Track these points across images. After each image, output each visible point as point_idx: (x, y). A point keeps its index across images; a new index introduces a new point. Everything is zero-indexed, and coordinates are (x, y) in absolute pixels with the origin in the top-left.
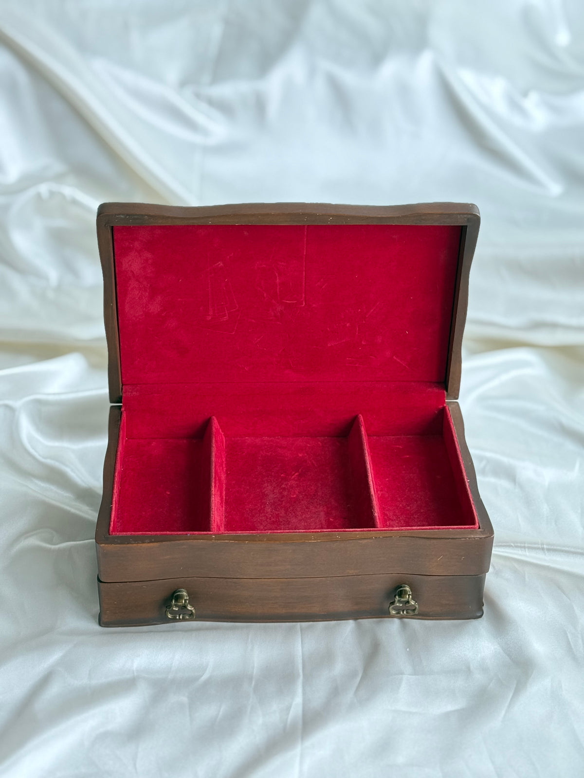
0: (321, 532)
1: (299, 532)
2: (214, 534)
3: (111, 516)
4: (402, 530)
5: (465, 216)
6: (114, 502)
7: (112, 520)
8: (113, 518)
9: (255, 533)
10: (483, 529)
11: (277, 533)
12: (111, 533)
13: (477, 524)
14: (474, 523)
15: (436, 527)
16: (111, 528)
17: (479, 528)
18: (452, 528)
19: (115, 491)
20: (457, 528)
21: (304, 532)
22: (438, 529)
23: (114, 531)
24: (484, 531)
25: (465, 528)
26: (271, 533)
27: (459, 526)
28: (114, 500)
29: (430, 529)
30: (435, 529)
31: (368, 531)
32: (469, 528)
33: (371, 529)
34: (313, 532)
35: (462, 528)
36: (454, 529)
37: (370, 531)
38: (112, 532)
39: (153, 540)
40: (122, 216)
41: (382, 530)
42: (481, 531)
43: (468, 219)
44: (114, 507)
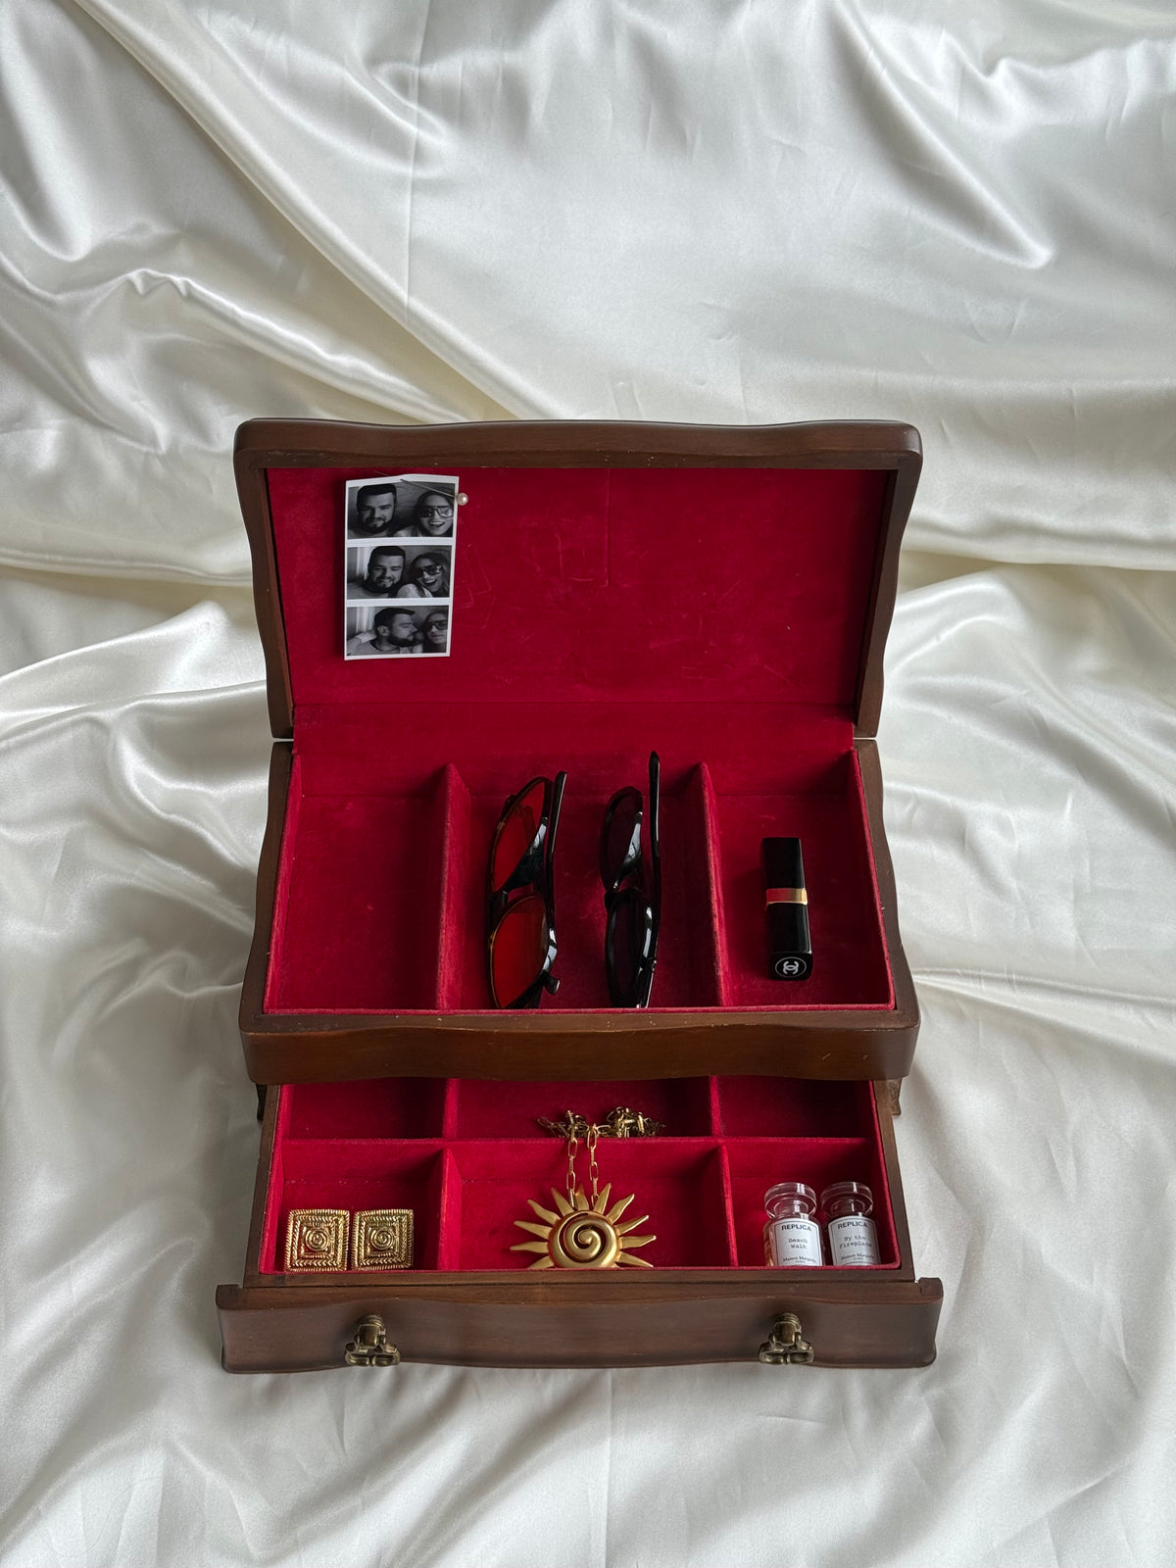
0: (623, 1012)
1: (586, 1013)
2: (441, 1015)
3: (267, 975)
4: (762, 1010)
5: (895, 454)
6: (273, 946)
7: (269, 983)
8: (270, 974)
9: (511, 1013)
10: (901, 1010)
11: (548, 1013)
12: (265, 1010)
13: (893, 1002)
14: (886, 1000)
15: (822, 1006)
16: (267, 1000)
17: (896, 1008)
18: (847, 1009)
19: (275, 924)
20: (856, 1009)
21: (594, 1012)
22: (825, 1009)
23: (271, 1006)
24: (904, 1014)
25: (870, 1009)
26: (537, 1013)
27: (860, 1005)
28: (274, 941)
29: (810, 1009)
30: (819, 1009)
31: (704, 1011)
32: (878, 1009)
33: (710, 1008)
34: (609, 1012)
35: (866, 1009)
36: (851, 1009)
37: (708, 1011)
38: (268, 1008)
39: (337, 1025)
40: (279, 453)
41: (728, 1011)
42: (898, 1015)
43: (899, 461)
44: (272, 957)
